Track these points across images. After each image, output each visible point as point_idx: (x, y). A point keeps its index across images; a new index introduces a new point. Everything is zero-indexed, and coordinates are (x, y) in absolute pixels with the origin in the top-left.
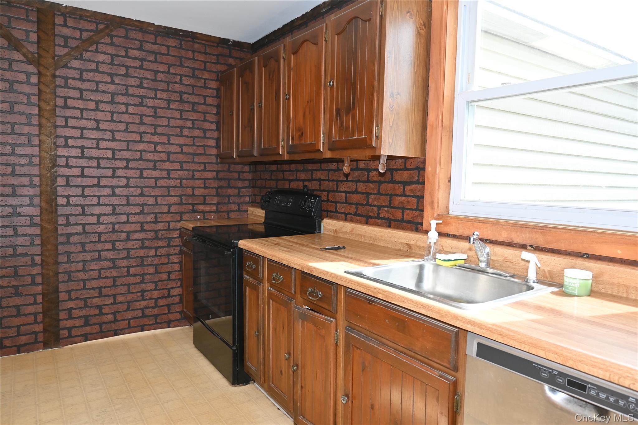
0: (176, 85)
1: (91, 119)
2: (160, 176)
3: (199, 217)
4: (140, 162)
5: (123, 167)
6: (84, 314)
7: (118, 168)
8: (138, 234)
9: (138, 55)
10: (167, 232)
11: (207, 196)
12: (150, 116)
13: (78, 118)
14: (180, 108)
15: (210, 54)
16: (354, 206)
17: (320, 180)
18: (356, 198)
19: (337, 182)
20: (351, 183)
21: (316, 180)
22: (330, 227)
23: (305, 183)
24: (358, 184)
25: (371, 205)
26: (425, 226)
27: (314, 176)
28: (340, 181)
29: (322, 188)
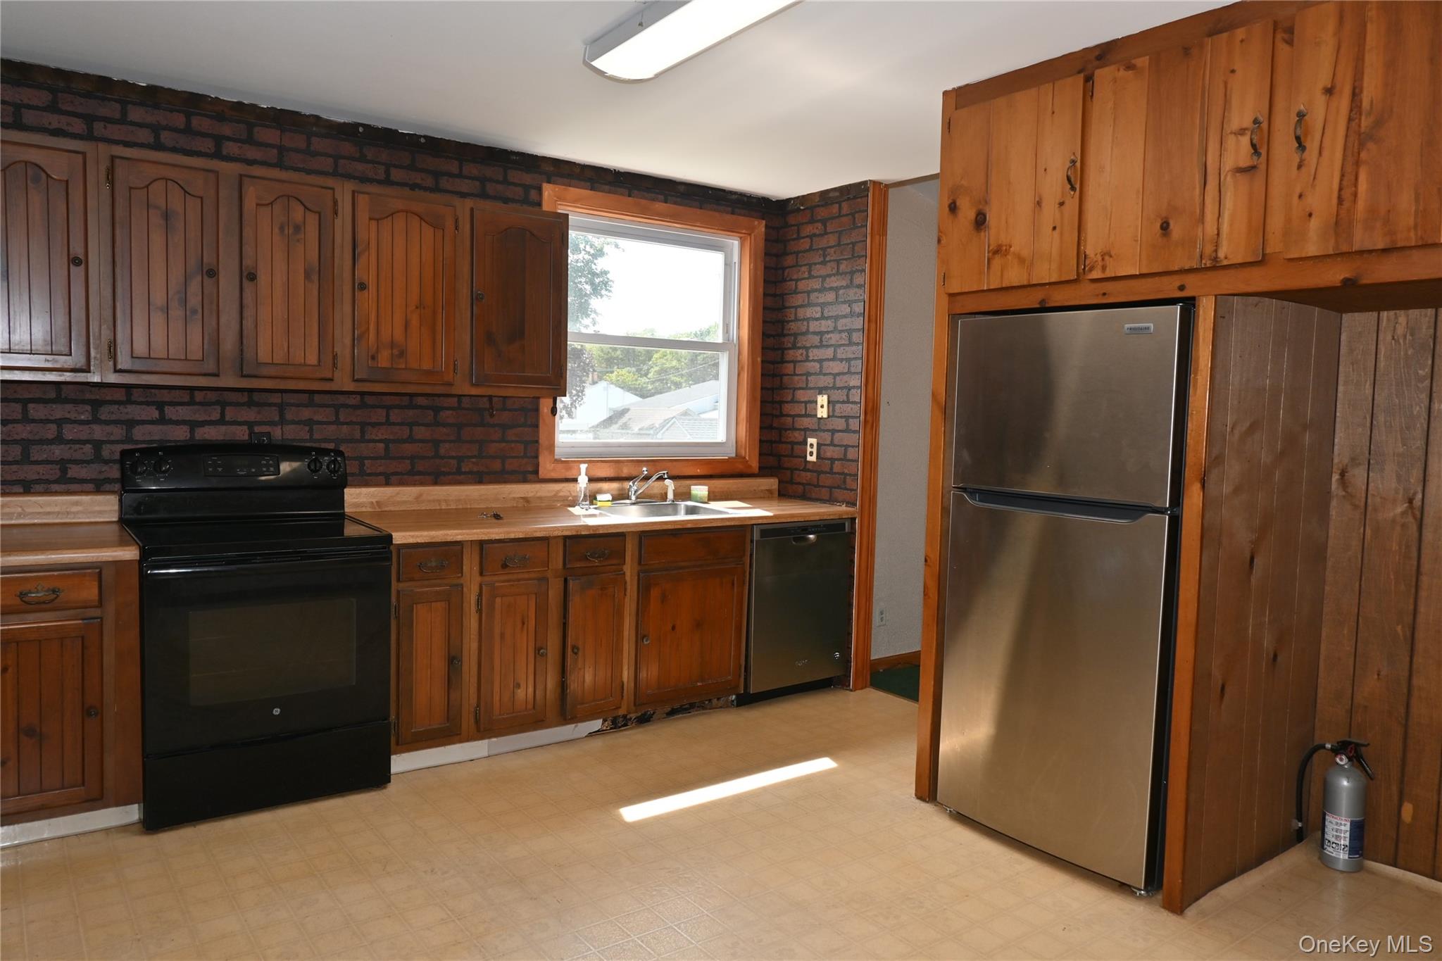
16: (408, 462)
17: (310, 423)
18: (409, 449)
19: (363, 425)
20: (398, 427)
21: (299, 423)
22: (363, 500)
23: (257, 429)
24: (415, 428)
25: (442, 458)
26: (543, 473)
27: (289, 416)
28: (369, 424)
29: (316, 436)
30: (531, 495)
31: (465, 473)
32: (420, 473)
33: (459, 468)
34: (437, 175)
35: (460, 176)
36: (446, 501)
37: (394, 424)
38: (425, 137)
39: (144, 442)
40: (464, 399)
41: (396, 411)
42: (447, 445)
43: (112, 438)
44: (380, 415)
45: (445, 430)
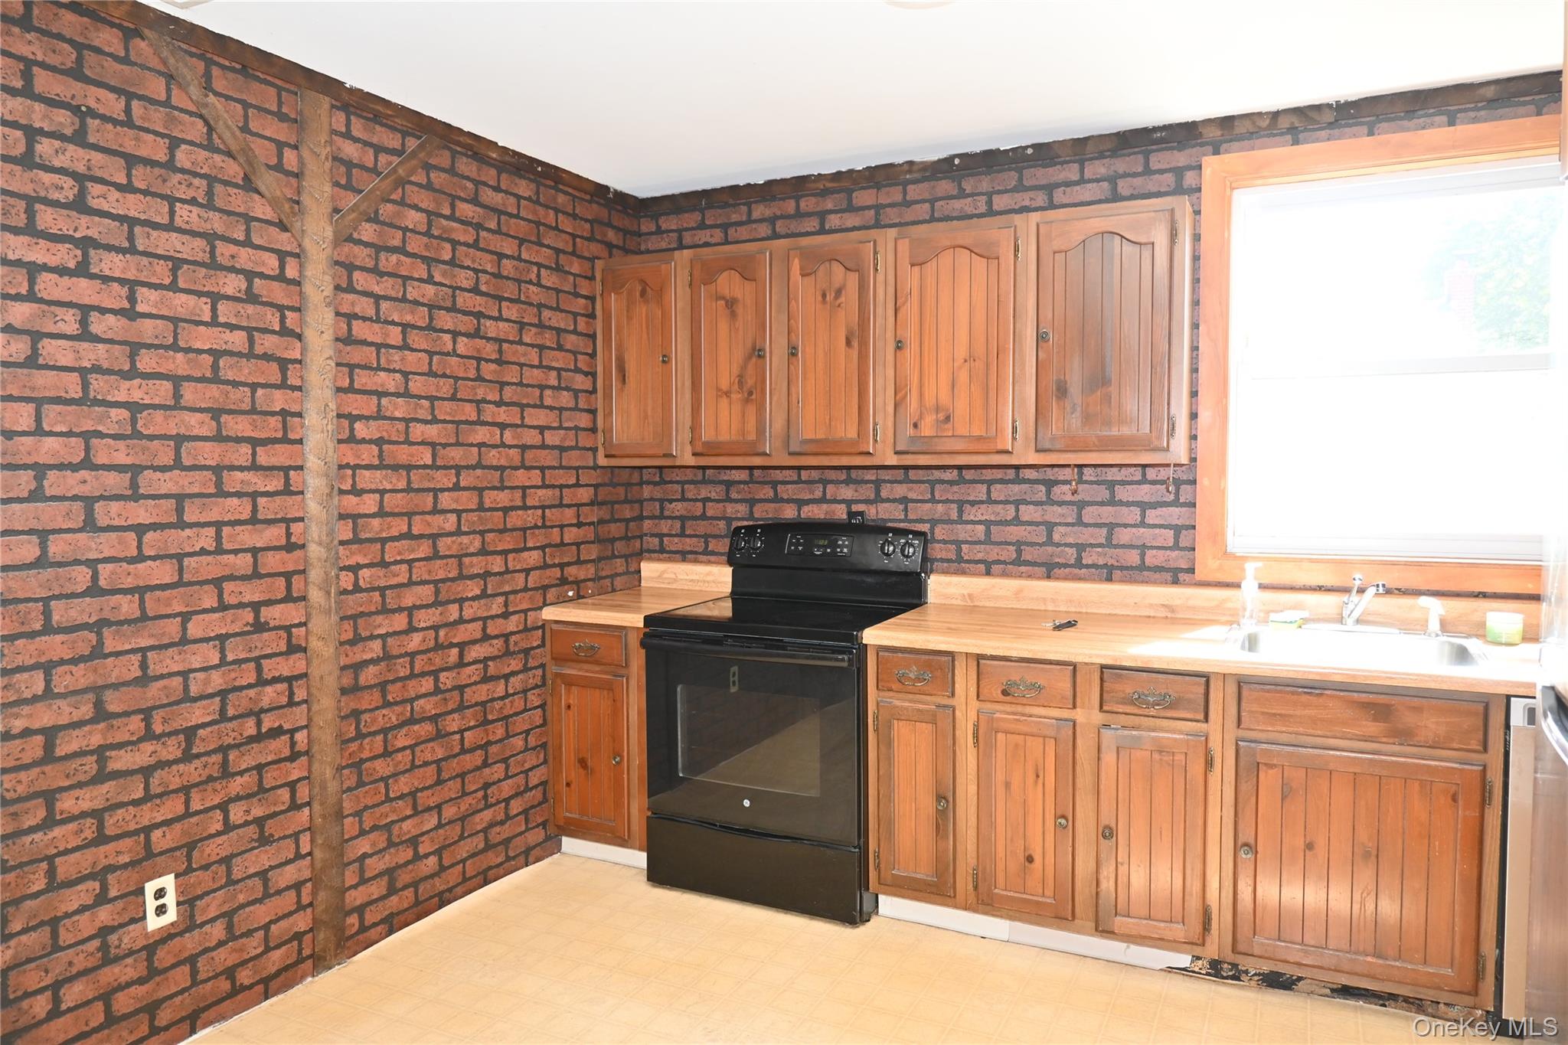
0: (531, 287)
1: (394, 371)
2: (511, 504)
3: (571, 594)
4: (479, 472)
5: (451, 486)
6: (388, 865)
7: (443, 490)
8: (477, 647)
9: (471, 214)
10: (523, 635)
11: (583, 543)
12: (492, 361)
13: (371, 368)
14: (539, 342)
15: (582, 219)
16: (1012, 548)
17: (905, 501)
18: (1016, 533)
19: (961, 504)
20: (1001, 506)
21: (894, 501)
22: (952, 590)
23: (855, 508)
24: (1022, 508)
25: (1058, 545)
26: (1200, 574)
27: (884, 494)
28: (968, 502)
29: (911, 516)
30: (1178, 602)
31: (1088, 566)
32: (1027, 563)
33: (1079, 558)
34: (1050, 188)
35: (1082, 181)
36: (1053, 601)
37: (996, 502)
38: (1033, 146)
39: (762, 519)
40: (1086, 470)
41: (998, 486)
42: (1062, 529)
43: (739, 515)
44: (980, 492)
45: (1059, 509)
